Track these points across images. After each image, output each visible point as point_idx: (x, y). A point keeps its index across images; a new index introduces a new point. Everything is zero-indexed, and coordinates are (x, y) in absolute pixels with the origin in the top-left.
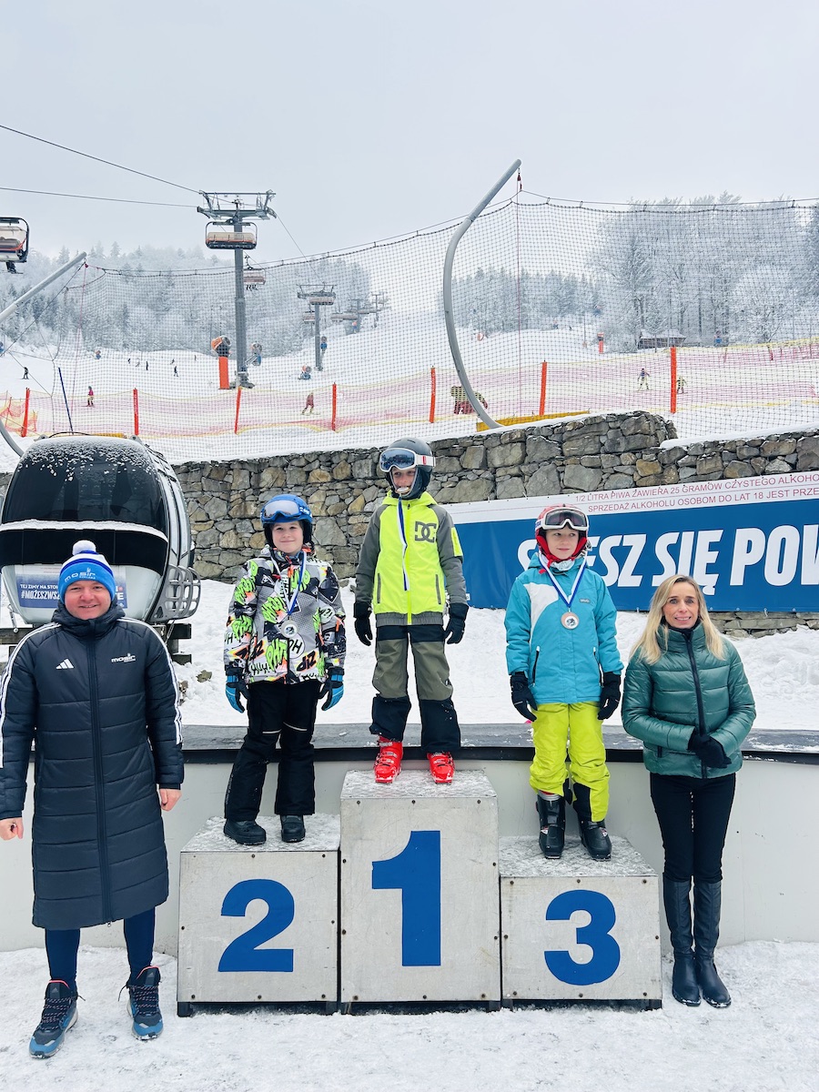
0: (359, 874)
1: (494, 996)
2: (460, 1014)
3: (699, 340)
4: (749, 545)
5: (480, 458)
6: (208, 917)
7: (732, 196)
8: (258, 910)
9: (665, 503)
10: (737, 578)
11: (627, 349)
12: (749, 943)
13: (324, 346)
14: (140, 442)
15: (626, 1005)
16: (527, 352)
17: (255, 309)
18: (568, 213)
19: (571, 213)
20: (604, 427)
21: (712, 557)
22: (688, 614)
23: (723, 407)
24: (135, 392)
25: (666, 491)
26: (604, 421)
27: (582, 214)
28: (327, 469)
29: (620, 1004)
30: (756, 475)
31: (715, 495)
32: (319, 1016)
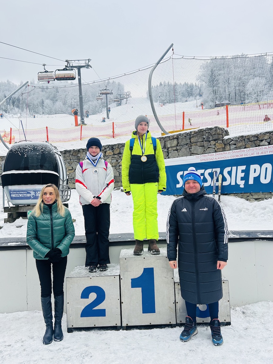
0: (127, 283)
1: (174, 322)
2: (163, 329)
3: (235, 103)
4: (255, 170)
5: (163, 145)
6: (77, 299)
8: (93, 296)
9: (226, 157)
10: (251, 182)
11: (211, 107)
12: (260, 302)
13: (109, 111)
14: (48, 143)
16: (177, 109)
17: (86, 99)
19: (191, 61)
20: (204, 133)
21: (243, 175)
23: (244, 124)
24: (47, 128)
25: (226, 153)
26: (204, 130)
27: (195, 61)
28: (112, 150)
30: (257, 146)
31: (243, 154)
32: (115, 331)
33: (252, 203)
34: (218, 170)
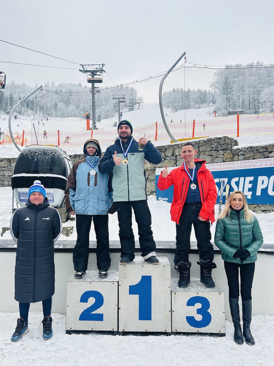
0: (125, 290)
1: (169, 331)
2: (158, 336)
3: (249, 111)
4: (263, 182)
5: (171, 152)
6: (76, 303)
7: (260, 62)
8: (92, 301)
9: (234, 167)
10: (258, 193)
11: (224, 115)
12: (256, 315)
13: (121, 115)
14: (58, 148)
15: (214, 335)
16: (188, 117)
17: (99, 103)
18: (202, 69)
19: (203, 69)
20: (213, 142)
21: (250, 186)
22: (239, 205)
23: (254, 135)
24: (59, 131)
25: (234, 163)
26: (213, 140)
27: (207, 70)
29: (211, 335)
30: (265, 158)
31: (251, 165)
32: (112, 336)
33: (258, 215)
34: (226, 180)
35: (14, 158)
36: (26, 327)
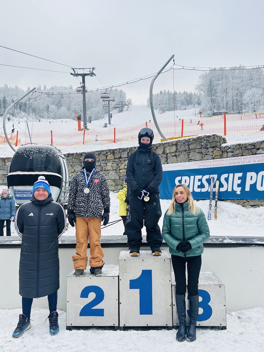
0: (125, 284)
1: (170, 325)
2: (159, 331)
3: (232, 113)
4: (251, 178)
5: (162, 150)
6: (76, 298)
8: (92, 296)
9: (223, 164)
10: (247, 189)
11: (209, 116)
12: (255, 308)
13: (111, 117)
14: (53, 146)
15: (214, 328)
17: (89, 105)
19: (191, 71)
20: (203, 140)
21: (239, 182)
23: (242, 133)
24: (51, 131)
25: (224, 160)
26: (203, 138)
27: (195, 71)
28: (113, 155)
29: (212, 328)
30: (253, 155)
31: (240, 162)
32: (113, 331)
33: (248, 210)
34: (216, 176)
35: (8, 157)
36: (28, 324)
